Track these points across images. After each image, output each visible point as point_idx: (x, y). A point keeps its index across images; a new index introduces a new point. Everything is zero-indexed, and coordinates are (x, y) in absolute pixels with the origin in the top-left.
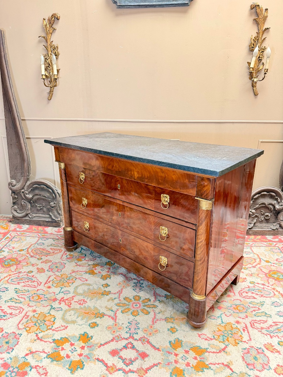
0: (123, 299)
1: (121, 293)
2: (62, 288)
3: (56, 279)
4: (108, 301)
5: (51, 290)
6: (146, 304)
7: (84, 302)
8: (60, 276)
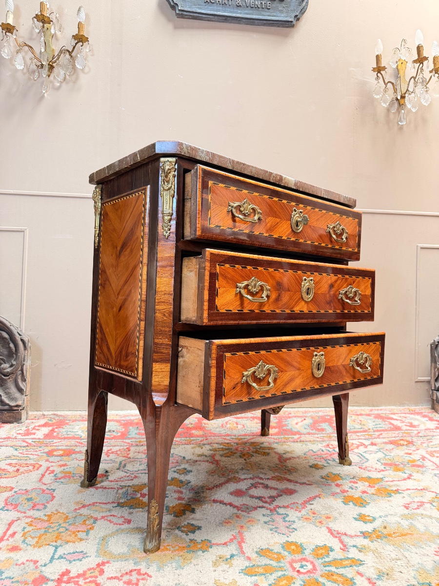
0: (254, 556)
1: (243, 540)
2: (56, 548)
3: (32, 527)
4: (215, 564)
5: (20, 556)
6: (327, 559)
7: (140, 577)
8: (46, 518)
